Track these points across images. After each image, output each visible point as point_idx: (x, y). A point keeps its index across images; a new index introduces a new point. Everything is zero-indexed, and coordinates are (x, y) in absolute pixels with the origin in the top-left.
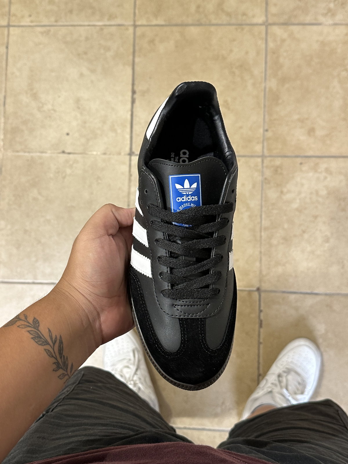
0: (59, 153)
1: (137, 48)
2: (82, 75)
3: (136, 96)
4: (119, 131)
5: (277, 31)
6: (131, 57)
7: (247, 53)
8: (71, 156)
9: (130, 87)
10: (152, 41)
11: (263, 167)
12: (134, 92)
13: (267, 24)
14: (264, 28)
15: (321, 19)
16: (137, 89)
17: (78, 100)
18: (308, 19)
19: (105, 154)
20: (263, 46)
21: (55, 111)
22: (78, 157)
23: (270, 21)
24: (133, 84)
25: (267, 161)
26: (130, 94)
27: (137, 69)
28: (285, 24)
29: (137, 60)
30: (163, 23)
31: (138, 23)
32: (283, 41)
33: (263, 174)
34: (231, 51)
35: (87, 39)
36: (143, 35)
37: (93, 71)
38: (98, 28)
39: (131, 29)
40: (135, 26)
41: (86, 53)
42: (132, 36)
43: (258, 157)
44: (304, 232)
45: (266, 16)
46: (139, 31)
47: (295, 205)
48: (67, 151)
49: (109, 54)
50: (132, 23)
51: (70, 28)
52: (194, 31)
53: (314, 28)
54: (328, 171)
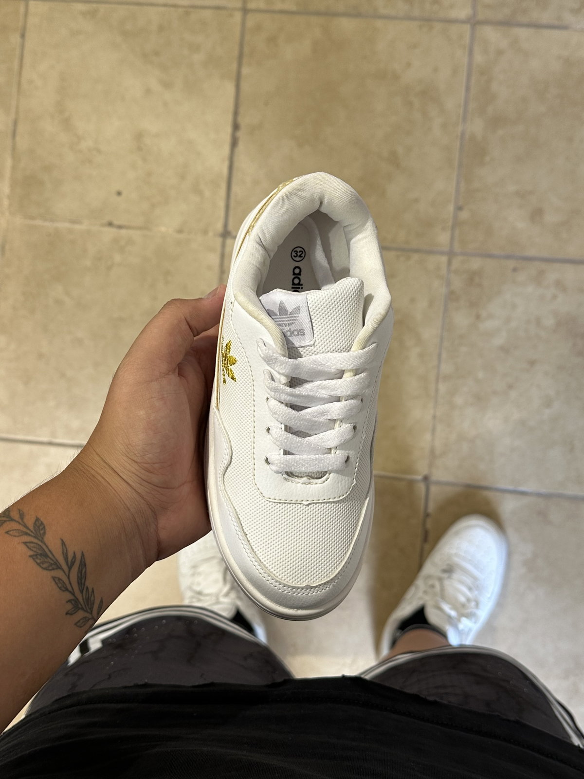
0: (103, 225)
1: (246, 50)
2: (148, 91)
3: (240, 134)
4: (207, 193)
5: (490, 34)
6: (235, 66)
7: (436, 70)
8: (123, 232)
9: (230, 118)
10: (272, 40)
11: (449, 271)
12: (236, 127)
13: (474, 22)
14: (467, 28)
15: (568, 18)
16: (243, 121)
17: (139, 136)
18: (546, 17)
19: (180, 231)
20: (465, 60)
21: (99, 151)
22: (135, 235)
23: (480, 17)
24: (236, 113)
25: (456, 263)
26: (229, 129)
27: (245, 86)
28: (507, 23)
29: (245, 71)
30: (293, 8)
31: (251, 5)
32: (500, 52)
33: (449, 283)
34: (409, 65)
35: (161, 28)
36: (258, 28)
37: (167, 85)
38: (180, 10)
39: (238, 16)
40: (245, 11)
41: (157, 54)
42: (238, 29)
43: (442, 253)
44: (510, 387)
45: (474, 7)
46: (251, 20)
47: (498, 341)
48: (116, 222)
49: (198, 58)
50: (239, 5)
51: (132, 7)
52: (347, 26)
53: (556, 33)
54: (559, 285)
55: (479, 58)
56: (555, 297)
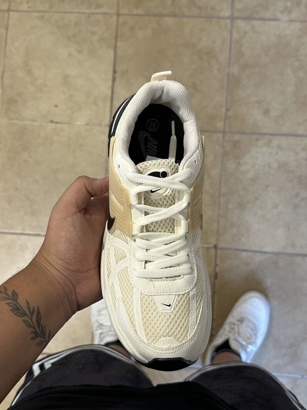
0: (48, 122)
1: (119, 34)
2: (70, 55)
3: (117, 75)
4: (101, 105)
5: (241, 24)
6: (113, 42)
7: (214, 42)
8: (58, 125)
9: (112, 67)
10: (132, 29)
11: (224, 141)
12: (115, 72)
13: (232, 18)
14: (229, 21)
15: (279, 15)
16: (118, 69)
17: (66, 77)
18: (268, 15)
19: (87, 124)
20: (228, 37)
21: (46, 85)
22: (65, 127)
23: (236, 15)
24: (115, 65)
25: (227, 137)
26: (111, 73)
27: (119, 51)
28: (248, 18)
29: (119, 44)
30: (142, 13)
31: (121, 12)
32: (245, 33)
33: (224, 147)
34: (200, 40)
35: (76, 24)
36: (125, 23)
37: (80, 52)
38: (86, 15)
39: (115, 18)
40: (118, 15)
41: (74, 37)
42: (115, 24)
43: (220, 132)
44: (256, 198)
45: (232, 11)
46: (122, 19)
47: (250, 175)
48: (55, 121)
49: (95, 38)
50: (115, 12)
51: (61, 14)
52: (169, 21)
53: (273, 23)
54: (279, 147)
55: (235, 36)
56: (277, 153)
